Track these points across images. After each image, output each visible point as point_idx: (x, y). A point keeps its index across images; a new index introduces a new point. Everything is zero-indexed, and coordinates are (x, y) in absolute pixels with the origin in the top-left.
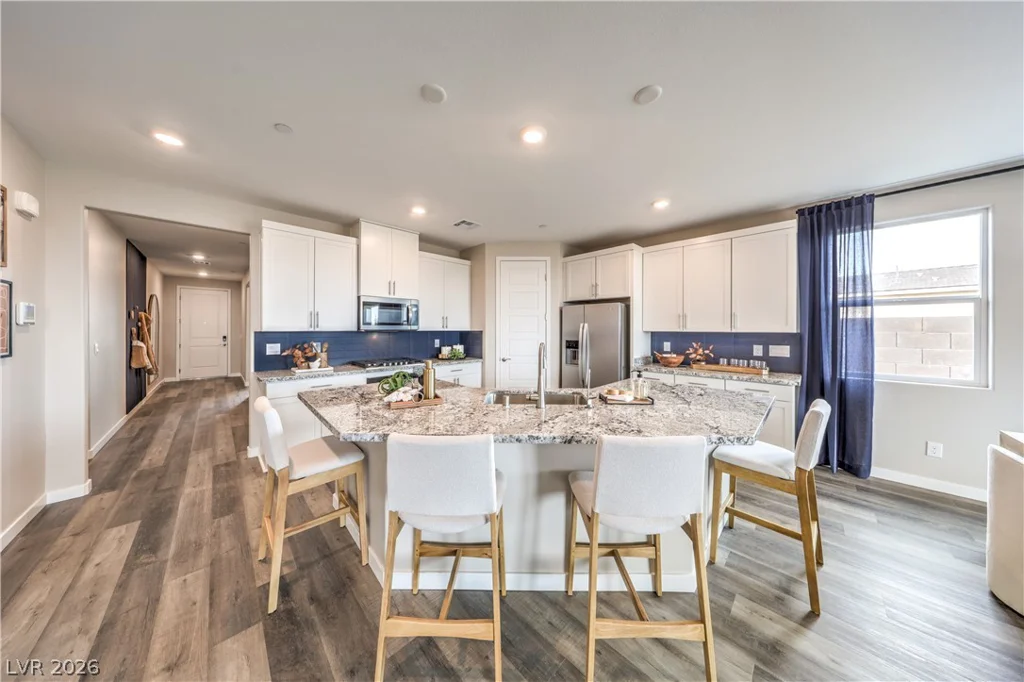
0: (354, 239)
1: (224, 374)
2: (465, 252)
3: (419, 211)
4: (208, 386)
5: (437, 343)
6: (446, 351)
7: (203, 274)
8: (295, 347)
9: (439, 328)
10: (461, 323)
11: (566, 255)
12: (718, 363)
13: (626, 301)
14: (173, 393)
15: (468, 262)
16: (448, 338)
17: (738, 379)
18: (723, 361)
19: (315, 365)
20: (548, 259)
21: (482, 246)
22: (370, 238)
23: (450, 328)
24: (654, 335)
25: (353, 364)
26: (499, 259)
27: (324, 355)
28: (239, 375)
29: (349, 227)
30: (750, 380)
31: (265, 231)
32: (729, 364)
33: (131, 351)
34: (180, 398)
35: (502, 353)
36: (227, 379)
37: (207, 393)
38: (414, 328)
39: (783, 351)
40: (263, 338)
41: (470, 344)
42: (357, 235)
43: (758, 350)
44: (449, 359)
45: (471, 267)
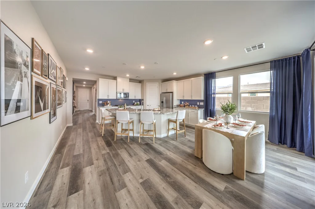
0: (116, 81)
1: (88, 109)
2: (140, 82)
3: (128, 75)
4: (85, 111)
5: (134, 102)
6: (136, 103)
7: (84, 86)
8: (104, 102)
9: (134, 98)
10: (139, 97)
11: (162, 82)
12: (189, 106)
13: (172, 92)
14: (78, 112)
15: (141, 84)
16: (136, 100)
17: (190, 109)
18: (191, 106)
19: (109, 105)
20: (158, 83)
21: (144, 80)
22: (119, 80)
23: (136, 98)
24: (180, 100)
25: (116, 105)
26: (147, 83)
27: (110, 103)
28: (91, 109)
29: (115, 78)
30: (192, 109)
31: (100, 81)
32: (192, 106)
33: (73, 103)
34: (80, 113)
35: (147, 104)
36: (88, 110)
37: (85, 113)
38: (128, 98)
39: (202, 104)
40: (99, 100)
41: (141, 102)
42: (116, 80)
43: (198, 104)
44: (136, 105)
45: (142, 85)
